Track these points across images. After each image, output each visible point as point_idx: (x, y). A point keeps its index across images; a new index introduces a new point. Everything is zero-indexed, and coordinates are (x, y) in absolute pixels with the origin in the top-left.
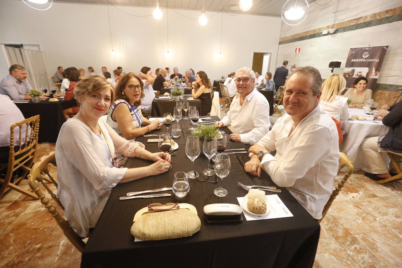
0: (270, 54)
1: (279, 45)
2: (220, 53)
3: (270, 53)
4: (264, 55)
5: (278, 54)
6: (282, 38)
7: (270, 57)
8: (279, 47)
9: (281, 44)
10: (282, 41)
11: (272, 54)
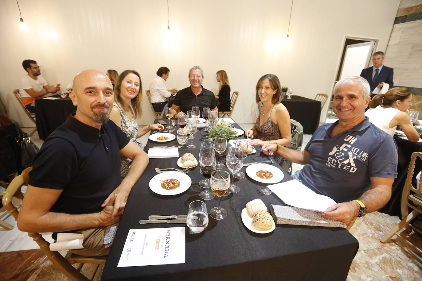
0: (372, 43)
1: (394, 24)
3: (372, 40)
5: (389, 44)
6: (407, 9)
7: (373, 49)
8: (393, 29)
9: (405, 22)
10: (405, 15)
11: (379, 43)
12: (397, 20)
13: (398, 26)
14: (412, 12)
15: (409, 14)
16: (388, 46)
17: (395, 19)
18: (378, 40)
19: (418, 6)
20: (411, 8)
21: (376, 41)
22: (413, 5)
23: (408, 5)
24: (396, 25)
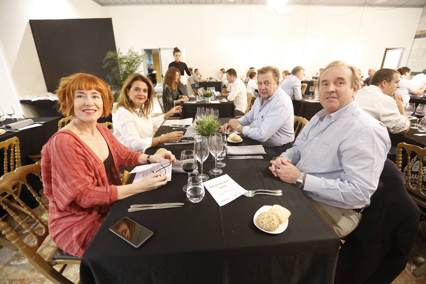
0: (402, 49)
5: (412, 49)
6: (421, 31)
7: (402, 53)
8: (414, 41)
9: (420, 38)
10: (420, 34)
11: (406, 49)
12: (416, 37)
13: (416, 40)
14: (424, 33)
15: (422, 34)
16: (411, 50)
17: (415, 36)
18: (405, 48)
20: (423, 31)
21: (404, 49)
22: (424, 29)
23: (422, 29)
24: (415, 39)
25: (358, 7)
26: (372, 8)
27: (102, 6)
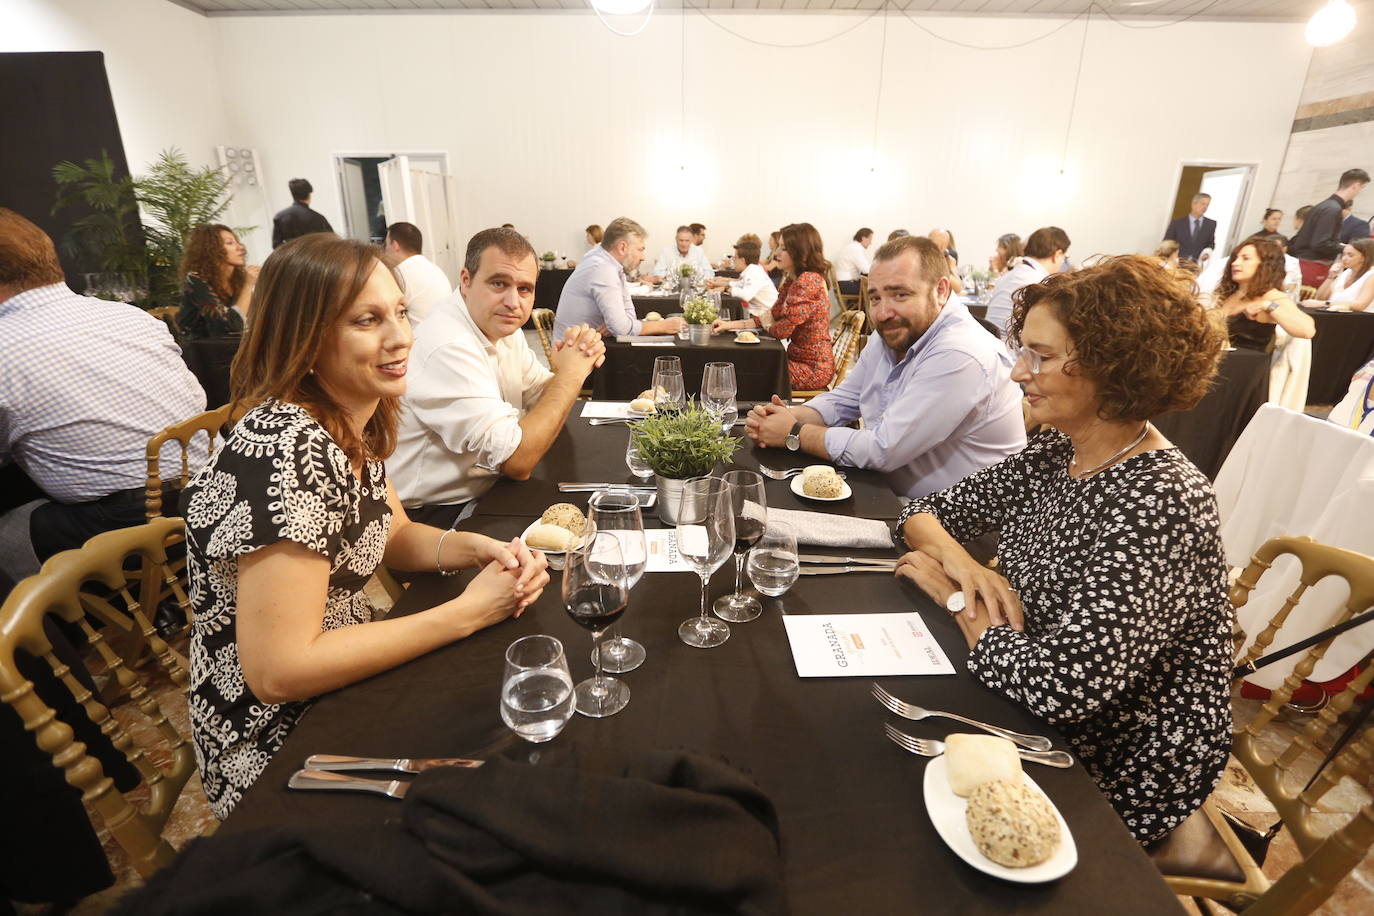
0: (1246, 169)
1: (1293, 131)
2: (1062, 172)
3: (1246, 164)
4: (1206, 174)
6: (1315, 106)
7: (1247, 183)
8: (1289, 143)
9: (1308, 129)
10: (1309, 116)
11: (1259, 169)
12: (1299, 125)
13: (1298, 136)
14: (1320, 112)
15: (1315, 115)
17: (1292, 123)
18: (1257, 165)
19: (1329, 102)
20: (1318, 105)
21: (1252, 167)
22: (1321, 100)
24: (1295, 134)
25: (1067, 21)
26: (1112, 22)
27: (206, 15)
